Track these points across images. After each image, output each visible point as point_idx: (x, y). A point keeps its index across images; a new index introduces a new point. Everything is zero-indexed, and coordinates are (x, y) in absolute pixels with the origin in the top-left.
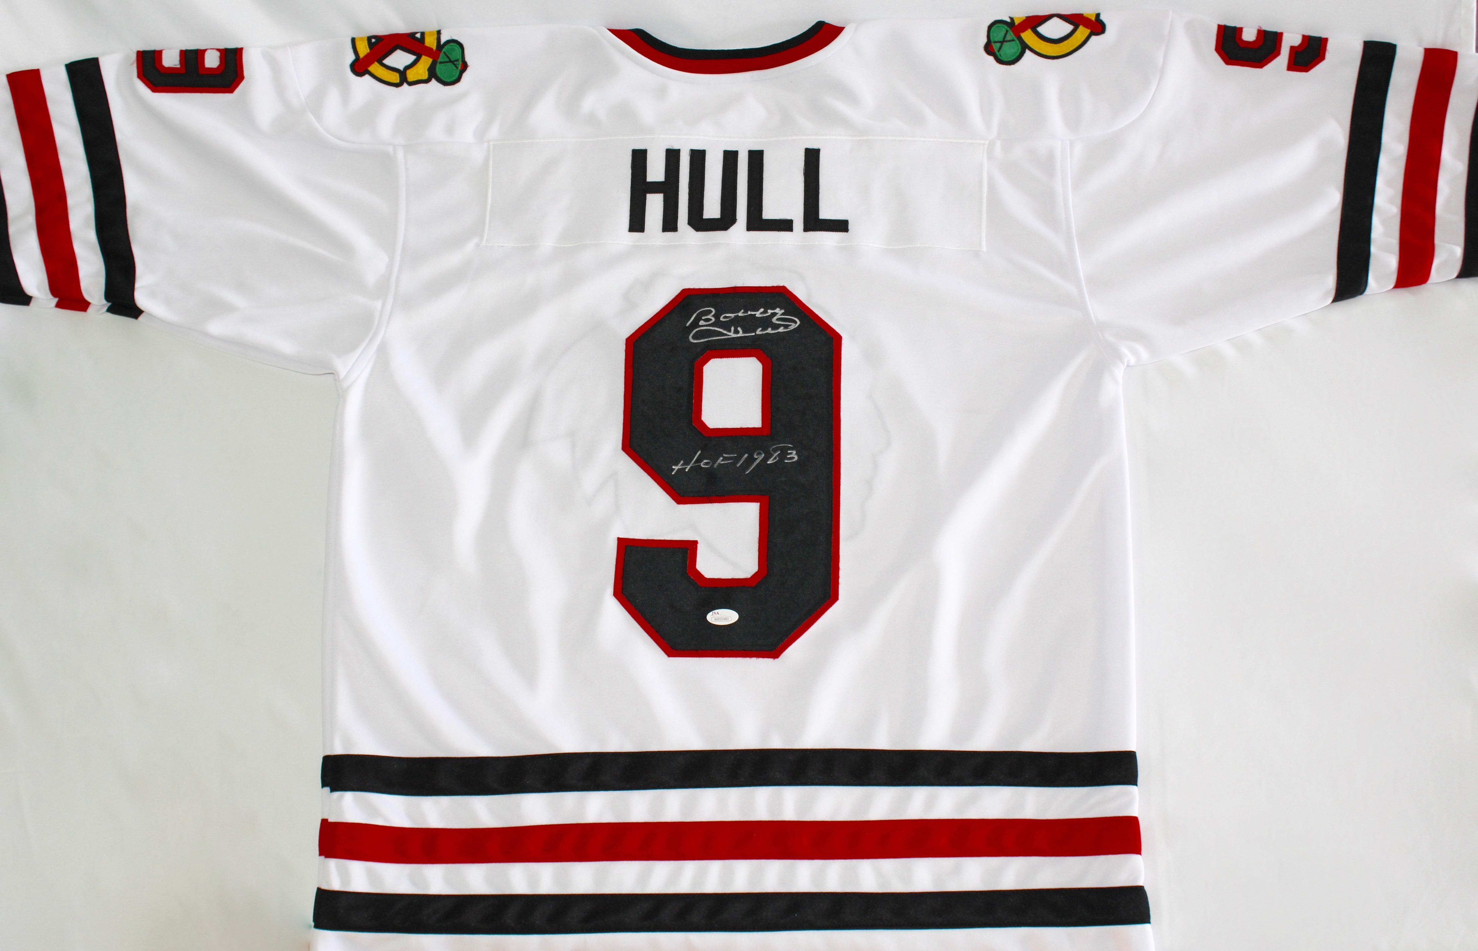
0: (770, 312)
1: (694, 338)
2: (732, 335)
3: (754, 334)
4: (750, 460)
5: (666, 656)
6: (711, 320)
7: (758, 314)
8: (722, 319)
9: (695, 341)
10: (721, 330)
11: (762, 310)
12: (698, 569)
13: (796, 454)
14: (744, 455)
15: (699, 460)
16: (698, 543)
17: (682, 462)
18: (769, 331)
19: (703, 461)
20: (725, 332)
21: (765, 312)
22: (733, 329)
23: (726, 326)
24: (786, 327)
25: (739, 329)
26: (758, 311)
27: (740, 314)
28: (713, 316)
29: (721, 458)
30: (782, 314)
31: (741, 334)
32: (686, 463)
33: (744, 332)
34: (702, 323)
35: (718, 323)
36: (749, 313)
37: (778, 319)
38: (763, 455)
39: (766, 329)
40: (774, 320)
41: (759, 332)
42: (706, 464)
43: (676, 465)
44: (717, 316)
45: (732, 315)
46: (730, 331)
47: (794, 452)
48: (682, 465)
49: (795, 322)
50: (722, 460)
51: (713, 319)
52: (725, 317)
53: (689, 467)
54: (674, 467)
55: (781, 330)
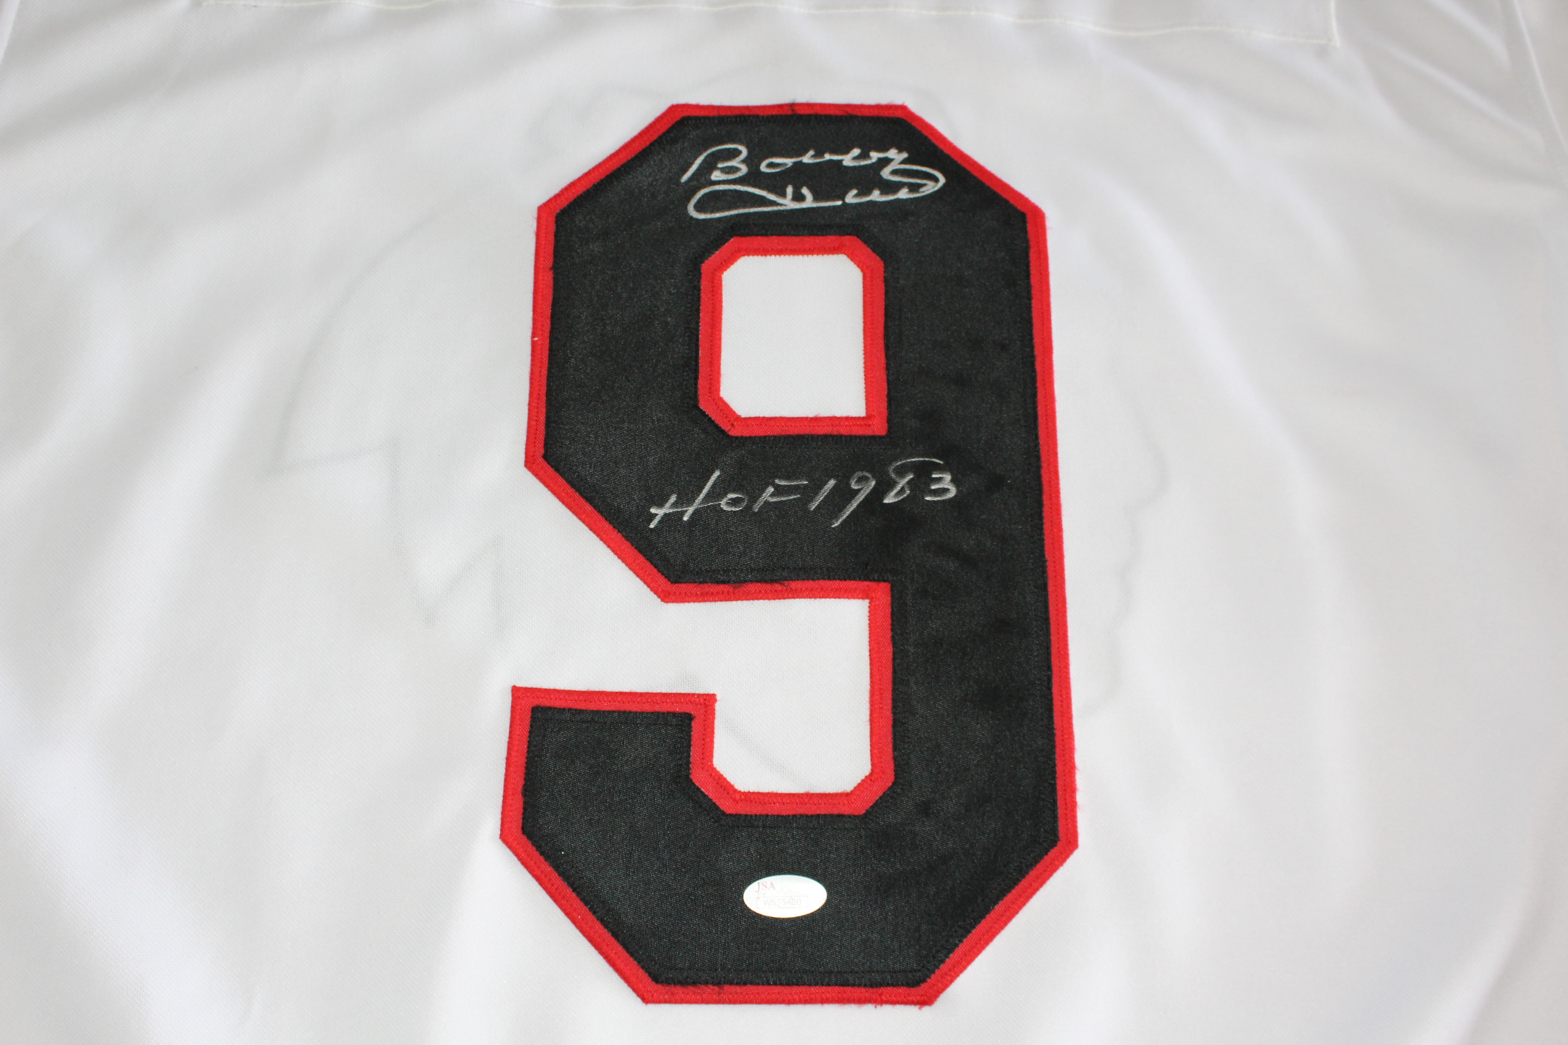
0: (875, 156)
1: (699, 207)
2: (788, 203)
3: (839, 203)
4: (844, 494)
5: (639, 1000)
6: (737, 169)
7: (848, 160)
8: (763, 168)
9: (702, 216)
10: (763, 193)
11: (856, 152)
12: (718, 769)
13: (953, 481)
14: (826, 483)
15: (716, 493)
16: (716, 700)
17: (673, 499)
18: (876, 196)
19: (725, 495)
20: (772, 197)
21: (864, 155)
22: (790, 190)
23: (776, 183)
24: (914, 188)
25: (805, 191)
26: (847, 152)
27: (807, 159)
28: (744, 161)
29: (771, 490)
30: (904, 162)
31: (809, 202)
32: (685, 499)
33: (816, 199)
34: (716, 176)
35: (754, 177)
36: (827, 157)
37: (895, 172)
38: (873, 483)
39: (868, 192)
40: (886, 173)
41: (851, 198)
42: (734, 502)
43: (661, 505)
44: (752, 161)
45: (789, 162)
46: (783, 195)
47: (948, 477)
48: (675, 505)
49: (936, 180)
50: (773, 495)
51: (744, 169)
52: (771, 165)
53: (691, 510)
54: (653, 510)
55: (903, 194)
